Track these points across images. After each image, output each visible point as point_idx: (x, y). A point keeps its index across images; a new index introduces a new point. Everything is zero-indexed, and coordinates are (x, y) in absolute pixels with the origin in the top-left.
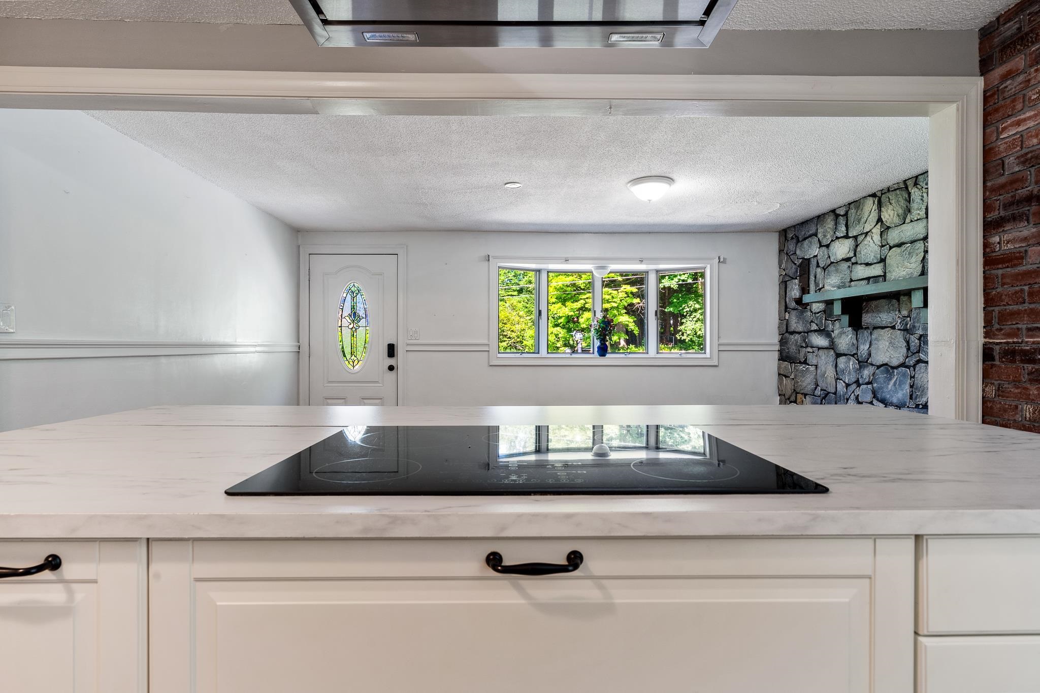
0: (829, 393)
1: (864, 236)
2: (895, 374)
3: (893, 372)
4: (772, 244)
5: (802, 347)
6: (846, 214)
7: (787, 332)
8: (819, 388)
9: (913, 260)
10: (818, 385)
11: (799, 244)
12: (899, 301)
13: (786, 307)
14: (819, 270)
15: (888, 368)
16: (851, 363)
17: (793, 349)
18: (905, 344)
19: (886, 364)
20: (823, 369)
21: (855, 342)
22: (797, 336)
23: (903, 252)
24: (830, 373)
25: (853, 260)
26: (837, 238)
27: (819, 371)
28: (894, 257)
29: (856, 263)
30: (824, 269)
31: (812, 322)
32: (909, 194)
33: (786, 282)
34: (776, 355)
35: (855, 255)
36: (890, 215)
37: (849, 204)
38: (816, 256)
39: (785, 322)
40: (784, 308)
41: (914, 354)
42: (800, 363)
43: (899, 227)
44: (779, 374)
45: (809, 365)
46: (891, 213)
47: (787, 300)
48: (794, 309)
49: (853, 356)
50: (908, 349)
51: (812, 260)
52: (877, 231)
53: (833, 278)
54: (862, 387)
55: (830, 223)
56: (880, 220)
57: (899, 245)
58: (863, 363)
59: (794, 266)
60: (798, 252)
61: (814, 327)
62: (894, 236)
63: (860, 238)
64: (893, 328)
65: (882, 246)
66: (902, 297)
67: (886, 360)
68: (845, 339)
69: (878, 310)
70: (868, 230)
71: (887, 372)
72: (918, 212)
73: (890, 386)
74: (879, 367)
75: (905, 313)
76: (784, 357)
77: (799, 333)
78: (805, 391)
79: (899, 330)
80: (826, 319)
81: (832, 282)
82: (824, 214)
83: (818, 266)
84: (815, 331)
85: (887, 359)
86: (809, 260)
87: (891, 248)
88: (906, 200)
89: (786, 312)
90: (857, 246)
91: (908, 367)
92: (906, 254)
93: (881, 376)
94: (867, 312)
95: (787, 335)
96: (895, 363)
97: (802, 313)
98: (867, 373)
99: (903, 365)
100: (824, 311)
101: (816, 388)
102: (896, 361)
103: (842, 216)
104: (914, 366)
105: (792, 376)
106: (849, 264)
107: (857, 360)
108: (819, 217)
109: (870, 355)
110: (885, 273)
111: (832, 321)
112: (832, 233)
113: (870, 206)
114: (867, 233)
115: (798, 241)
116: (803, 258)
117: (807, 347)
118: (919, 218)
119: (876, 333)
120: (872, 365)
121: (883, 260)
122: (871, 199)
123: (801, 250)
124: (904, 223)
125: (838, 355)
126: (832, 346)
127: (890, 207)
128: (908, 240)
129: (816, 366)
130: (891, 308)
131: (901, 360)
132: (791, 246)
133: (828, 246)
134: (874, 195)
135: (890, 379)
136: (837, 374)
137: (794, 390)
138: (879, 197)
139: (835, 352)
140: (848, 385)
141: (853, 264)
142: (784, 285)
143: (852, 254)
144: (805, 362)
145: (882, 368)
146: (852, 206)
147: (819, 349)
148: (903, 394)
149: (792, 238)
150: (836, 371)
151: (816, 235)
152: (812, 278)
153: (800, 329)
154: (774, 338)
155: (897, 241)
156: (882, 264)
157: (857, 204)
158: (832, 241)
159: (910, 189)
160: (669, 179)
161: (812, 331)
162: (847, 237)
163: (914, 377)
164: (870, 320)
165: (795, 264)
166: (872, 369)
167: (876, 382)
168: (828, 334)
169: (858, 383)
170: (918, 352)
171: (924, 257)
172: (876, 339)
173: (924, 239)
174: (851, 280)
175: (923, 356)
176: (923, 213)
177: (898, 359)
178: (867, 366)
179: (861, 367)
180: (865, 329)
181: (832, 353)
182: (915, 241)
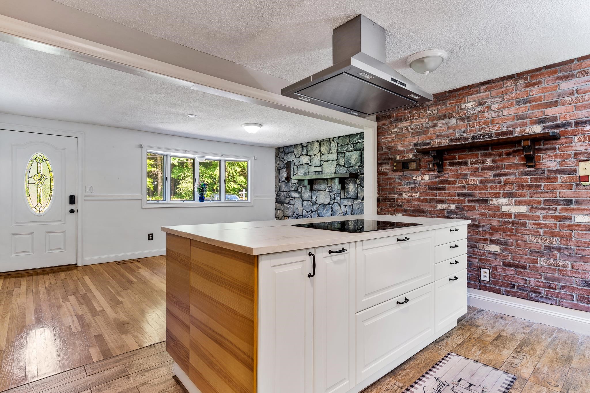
0: (299, 215)
2: (326, 207)
4: (273, 154)
5: (287, 197)
6: (307, 146)
7: (280, 191)
8: (295, 214)
9: (332, 167)
10: (294, 213)
11: (286, 155)
12: (327, 181)
13: (279, 181)
14: (295, 166)
15: (324, 205)
16: (309, 203)
17: (283, 198)
18: (330, 196)
19: (323, 204)
20: (297, 206)
21: (311, 195)
22: (285, 193)
23: (329, 163)
24: (300, 208)
25: (310, 164)
26: (303, 155)
27: (295, 207)
28: (325, 165)
29: (311, 166)
30: (297, 166)
31: (292, 187)
32: (331, 143)
33: (279, 170)
34: (275, 201)
35: (310, 162)
36: (324, 149)
37: (308, 143)
38: (294, 161)
39: (279, 187)
40: (278, 181)
41: (332, 200)
42: (286, 204)
43: (328, 155)
44: (276, 209)
45: (290, 205)
46: (325, 149)
47: (280, 178)
48: (283, 182)
49: (310, 201)
50: (331, 198)
51: (292, 162)
52: (319, 154)
53: (301, 170)
54: (314, 212)
55: (300, 148)
56: (320, 151)
57: (328, 161)
58: (314, 204)
59: (283, 164)
60: (285, 158)
61: (293, 189)
62: (325, 158)
63: (312, 156)
64: (325, 190)
65: (321, 161)
68: (306, 194)
69: (319, 184)
71: (323, 206)
73: (324, 212)
74: (320, 205)
75: (330, 185)
76: (278, 201)
77: (286, 191)
78: (289, 216)
79: (327, 191)
80: (298, 186)
81: (301, 172)
82: (297, 145)
83: (294, 165)
84: (293, 191)
85: (323, 202)
86: (290, 162)
87: (324, 162)
88: (330, 145)
89: (279, 182)
90: (311, 159)
91: (331, 204)
92: (330, 165)
93: (321, 208)
94: (315, 184)
95: (280, 192)
96: (326, 203)
97: (287, 183)
98: (315, 207)
99: (329, 204)
100: (297, 183)
101: (294, 214)
103: (305, 147)
104: (333, 204)
105: (282, 210)
106: (308, 165)
107: (312, 202)
108: (295, 145)
109: (317, 200)
110: (322, 171)
111: (300, 187)
112: (301, 153)
113: (316, 145)
114: (315, 155)
115: (285, 154)
116: (287, 161)
117: (289, 197)
119: (319, 192)
120: (317, 204)
121: (321, 166)
122: (317, 142)
123: (286, 157)
124: (329, 153)
125: (303, 201)
126: (301, 197)
127: (324, 147)
128: (330, 160)
129: (294, 205)
130: (324, 184)
131: (328, 202)
132: (282, 155)
133: (299, 157)
134: (318, 141)
135: (324, 209)
136: (303, 208)
137: (283, 215)
138: (320, 142)
140: (307, 212)
141: (309, 166)
142: (278, 171)
143: (309, 162)
144: (289, 204)
146: (309, 143)
147: (295, 198)
148: (329, 214)
149: (282, 152)
151: (293, 152)
152: (292, 170)
153: (286, 190)
154: (274, 194)
155: (326, 160)
156: (321, 167)
157: (311, 143)
158: (301, 156)
159: (331, 141)
160: (260, 125)
161: (291, 191)
162: (307, 155)
163: (333, 208)
164: (317, 187)
165: (284, 163)
166: (317, 206)
167: (319, 210)
168: (299, 192)
169: (312, 211)
170: (334, 199)
171: (336, 166)
172: (319, 194)
173: (336, 160)
174: (309, 172)
175: (336, 201)
176: (335, 151)
177: (327, 201)
178: (315, 205)
179: (313, 205)
180: (315, 190)
181: (301, 199)
182: (333, 160)
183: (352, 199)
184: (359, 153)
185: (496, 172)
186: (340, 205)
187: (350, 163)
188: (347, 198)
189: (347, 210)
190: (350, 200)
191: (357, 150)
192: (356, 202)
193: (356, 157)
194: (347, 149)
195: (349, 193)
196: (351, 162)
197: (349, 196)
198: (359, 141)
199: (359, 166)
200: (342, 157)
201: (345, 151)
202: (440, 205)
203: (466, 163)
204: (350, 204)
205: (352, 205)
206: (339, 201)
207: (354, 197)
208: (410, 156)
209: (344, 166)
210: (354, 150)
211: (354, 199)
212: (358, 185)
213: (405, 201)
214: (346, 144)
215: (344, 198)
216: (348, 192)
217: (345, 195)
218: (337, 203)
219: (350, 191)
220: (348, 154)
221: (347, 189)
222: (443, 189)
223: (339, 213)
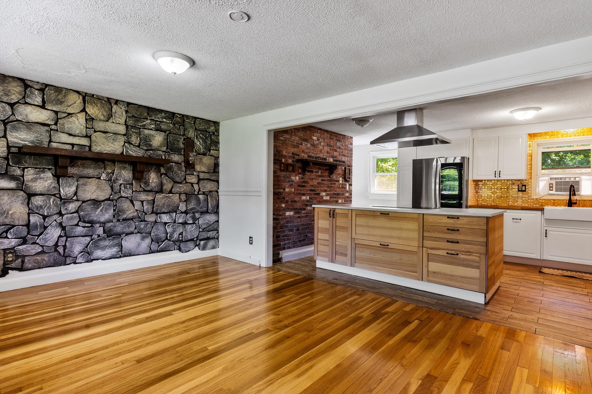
1: (66, 115)
2: (102, 205)
3: (101, 204)
6: (42, 91)
9: (116, 143)
12: (104, 163)
15: (96, 203)
16: (52, 200)
18: (110, 188)
19: (94, 200)
21: (57, 185)
23: (108, 137)
24: (19, 210)
25: (53, 127)
26: (26, 103)
28: (98, 137)
29: (56, 130)
30: (5, 122)
32: (112, 107)
35: (56, 124)
36: (94, 111)
37: (46, 85)
41: (116, 193)
43: (104, 122)
46: (97, 112)
49: (54, 195)
50: (112, 190)
52: (82, 116)
53: (22, 133)
54: (65, 216)
55: (15, 87)
56: (84, 111)
57: (104, 132)
58: (65, 201)
62: (100, 126)
63: (62, 115)
64: (99, 178)
65: (87, 128)
66: (106, 162)
67: (93, 197)
68: (41, 183)
69: (84, 166)
70: (72, 112)
72: (120, 120)
73: (97, 213)
74: (84, 202)
75: (110, 171)
79: (104, 180)
81: (22, 137)
85: (95, 197)
87: (95, 131)
88: (109, 108)
90: (58, 119)
91: (112, 200)
92: (110, 139)
93: (88, 207)
94: (73, 166)
96: (102, 198)
98: (72, 207)
99: (108, 199)
102: (103, 197)
103: (36, 89)
104: (116, 200)
106: (47, 128)
107: (60, 198)
109: (75, 195)
110: (91, 145)
111: (19, 168)
112: (20, 97)
113: (74, 97)
114: (69, 114)
118: (120, 123)
119: (82, 181)
120: (77, 200)
121: (88, 137)
124: (108, 121)
125: (31, 195)
126: (21, 188)
127: (96, 107)
130: (98, 167)
131: (107, 197)
134: (78, 92)
135: (99, 208)
136: (29, 209)
138: (84, 96)
139: (25, 192)
140: (44, 217)
141: (51, 130)
143: (50, 122)
145: (89, 202)
146: (50, 88)
148: (109, 216)
150: (29, 207)
155: (103, 130)
156: (87, 139)
157: (57, 89)
158: (18, 102)
159: (113, 105)
162: (43, 107)
163: (116, 205)
164: (77, 172)
166: (78, 204)
167: (82, 210)
168: (13, 178)
169: (60, 214)
170: (120, 192)
171: (124, 144)
172: (83, 184)
173: (124, 135)
174: (50, 141)
175: (123, 194)
176: (123, 121)
177: (104, 196)
178: (73, 202)
179: (64, 203)
180: (69, 177)
181: (22, 193)
182: (117, 134)
183: (153, 193)
184: (165, 135)
185: (322, 178)
186: (132, 202)
187: (151, 145)
188: (145, 191)
189: (145, 207)
190: (150, 193)
191: (161, 130)
192: (159, 196)
193: (160, 139)
194: (144, 125)
195: (149, 185)
196: (151, 143)
197: (149, 188)
198: (164, 120)
199: (163, 151)
200: (136, 133)
201: (141, 126)
202: (303, 197)
203: (313, 172)
204: (150, 198)
205: (154, 200)
206: (130, 194)
207: (156, 189)
208: (290, 161)
209: (139, 146)
210: (157, 130)
211: (157, 192)
212: (161, 174)
213: (287, 194)
214: (142, 117)
215: (140, 191)
216: (147, 183)
217: (141, 187)
218: (127, 198)
219: (151, 181)
220: (146, 132)
221: (145, 178)
222: (304, 186)
223: (130, 212)
